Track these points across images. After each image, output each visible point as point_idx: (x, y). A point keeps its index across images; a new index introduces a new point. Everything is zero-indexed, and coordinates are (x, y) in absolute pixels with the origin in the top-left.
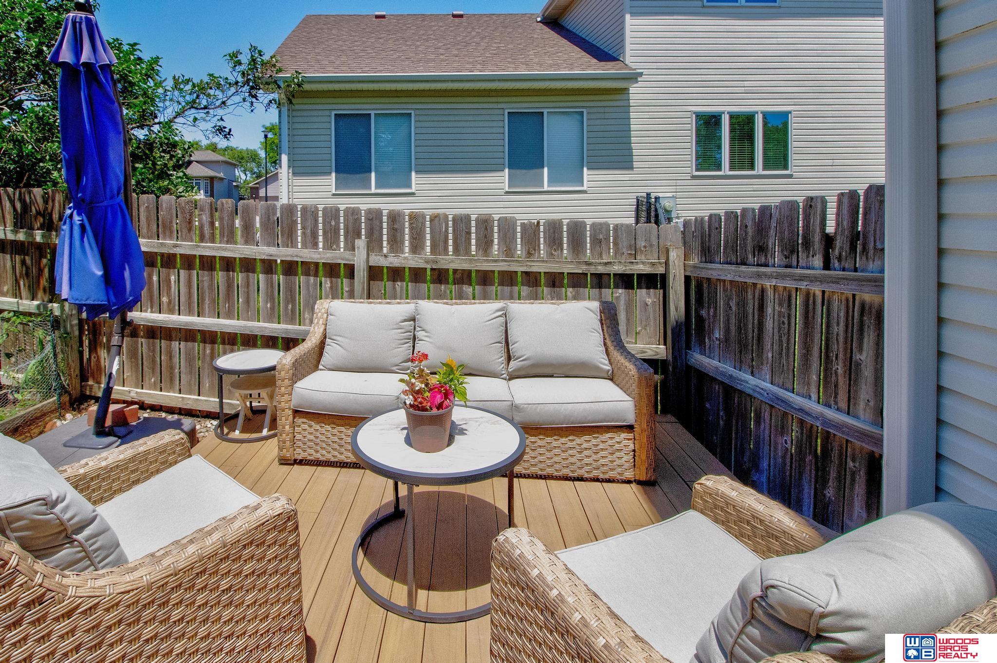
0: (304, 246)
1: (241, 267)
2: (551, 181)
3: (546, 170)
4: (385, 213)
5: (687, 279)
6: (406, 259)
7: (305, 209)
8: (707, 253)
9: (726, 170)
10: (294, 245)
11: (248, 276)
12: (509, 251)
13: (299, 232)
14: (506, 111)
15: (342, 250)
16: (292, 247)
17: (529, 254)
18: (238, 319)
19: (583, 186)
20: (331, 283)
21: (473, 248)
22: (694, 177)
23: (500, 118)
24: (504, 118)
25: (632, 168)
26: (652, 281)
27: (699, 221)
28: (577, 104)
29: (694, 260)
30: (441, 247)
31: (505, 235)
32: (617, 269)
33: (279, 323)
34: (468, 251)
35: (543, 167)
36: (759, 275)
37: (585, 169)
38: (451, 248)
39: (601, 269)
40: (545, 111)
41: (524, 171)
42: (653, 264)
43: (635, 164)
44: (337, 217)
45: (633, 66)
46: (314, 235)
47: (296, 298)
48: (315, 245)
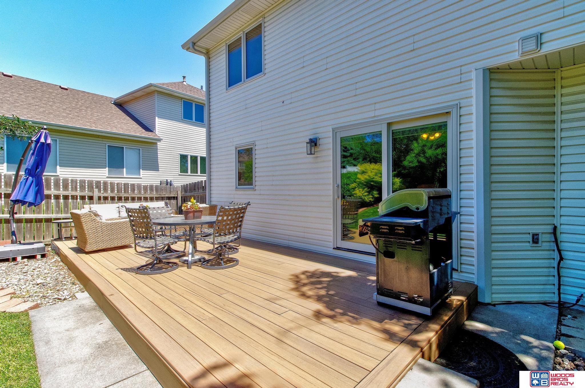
0: (72, 190)
1: (45, 197)
2: (127, 173)
3: (125, 169)
4: (102, 182)
5: (182, 197)
6: (109, 194)
7: (72, 180)
8: (186, 191)
9: (189, 173)
10: (68, 190)
11: (48, 200)
12: (140, 192)
13: (70, 187)
14: (107, 145)
15: (87, 192)
16: (67, 191)
17: (145, 193)
18: (43, 214)
19: (140, 176)
20: (83, 201)
21: (130, 192)
22: (180, 175)
23: (104, 147)
24: (106, 147)
25: (159, 171)
26: (174, 198)
27: (184, 185)
28: (137, 146)
29: (183, 193)
30: (120, 191)
31: (139, 188)
32: (167, 196)
33: (62, 214)
34: (128, 192)
35: (124, 168)
36: (194, 194)
37: (141, 170)
38: (123, 192)
39: (163, 196)
40: (125, 147)
41: (115, 169)
42: (175, 195)
43: (160, 170)
44: (85, 183)
45: (159, 135)
46: (76, 188)
47: (68, 206)
48: (76, 190)
